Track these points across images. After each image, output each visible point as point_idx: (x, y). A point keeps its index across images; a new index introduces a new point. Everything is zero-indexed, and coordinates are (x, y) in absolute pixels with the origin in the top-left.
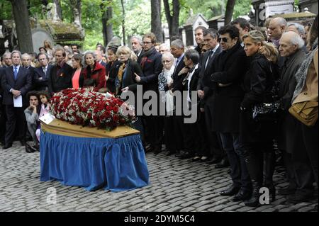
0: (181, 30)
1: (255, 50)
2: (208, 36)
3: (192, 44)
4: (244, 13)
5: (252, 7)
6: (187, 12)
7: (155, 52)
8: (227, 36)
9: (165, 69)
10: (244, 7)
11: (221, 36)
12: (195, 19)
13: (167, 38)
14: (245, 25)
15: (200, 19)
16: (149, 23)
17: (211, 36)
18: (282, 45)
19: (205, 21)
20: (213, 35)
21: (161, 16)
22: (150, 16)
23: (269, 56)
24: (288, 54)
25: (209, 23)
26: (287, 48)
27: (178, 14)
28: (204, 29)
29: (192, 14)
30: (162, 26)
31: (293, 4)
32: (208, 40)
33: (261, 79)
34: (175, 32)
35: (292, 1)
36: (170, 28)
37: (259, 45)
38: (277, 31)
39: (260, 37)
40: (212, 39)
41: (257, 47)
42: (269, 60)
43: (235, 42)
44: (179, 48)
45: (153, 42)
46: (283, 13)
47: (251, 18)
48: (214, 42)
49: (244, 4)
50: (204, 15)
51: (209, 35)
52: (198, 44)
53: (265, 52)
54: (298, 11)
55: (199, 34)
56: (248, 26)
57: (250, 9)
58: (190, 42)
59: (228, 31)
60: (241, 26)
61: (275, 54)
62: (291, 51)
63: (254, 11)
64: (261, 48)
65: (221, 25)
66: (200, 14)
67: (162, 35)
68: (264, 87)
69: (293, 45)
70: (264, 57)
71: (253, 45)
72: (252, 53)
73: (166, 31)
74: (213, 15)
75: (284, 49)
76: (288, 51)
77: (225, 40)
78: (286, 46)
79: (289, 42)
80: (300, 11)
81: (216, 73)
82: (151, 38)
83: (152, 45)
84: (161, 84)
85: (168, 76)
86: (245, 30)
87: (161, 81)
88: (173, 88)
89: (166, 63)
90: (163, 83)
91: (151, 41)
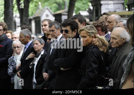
0: (30, 20)
1: (90, 41)
2: (53, 28)
3: (40, 33)
4: (84, 9)
5: (90, 4)
6: (36, 6)
7: (6, 38)
8: (68, 28)
9: (15, 54)
10: (84, 4)
11: (63, 28)
12: (43, 11)
13: (19, 26)
14: (82, 20)
15: (47, 12)
16: (2, 12)
17: (55, 28)
18: (113, 38)
19: (51, 13)
20: (57, 26)
21: (13, 7)
22: (3, 7)
23: (101, 47)
24: (118, 45)
25: (55, 16)
26: (116, 40)
27: (28, 6)
28: (49, 21)
29: (40, 7)
30: (14, 15)
31: (123, 4)
32: (53, 31)
33: (94, 66)
34: (25, 21)
35: (123, 2)
36: (21, 18)
37: (93, 37)
38: (112, 25)
39: (94, 31)
40: (56, 30)
41: (91, 39)
42: (101, 50)
43: (75, 34)
44: (25, 36)
45: (4, 29)
46: (115, 11)
47: (89, 13)
48: (57, 33)
49: (84, 2)
50: (51, 9)
51: (53, 26)
52: (45, 34)
53: (97, 43)
54: (127, 10)
55: (45, 25)
56: (85, 21)
57: (89, 6)
58: (38, 31)
59: (69, 24)
60: (80, 21)
61: (106, 46)
62: (120, 43)
63: (91, 8)
64: (94, 39)
65: (64, 18)
66: (46, 7)
67: (13, 24)
68: (97, 73)
69: (122, 38)
70: (97, 47)
71: (88, 37)
72: (87, 43)
73: (18, 20)
74: (58, 9)
75: (115, 41)
76: (117, 43)
77: (67, 31)
78: (116, 39)
79: (118, 36)
80: (129, 10)
81: (59, 59)
82: (3, 26)
83: (4, 32)
84: (10, 67)
85: (18, 59)
86: (82, 25)
87: (11, 64)
88: (21, 71)
89: (17, 49)
90: (13, 66)
91: (3, 29)
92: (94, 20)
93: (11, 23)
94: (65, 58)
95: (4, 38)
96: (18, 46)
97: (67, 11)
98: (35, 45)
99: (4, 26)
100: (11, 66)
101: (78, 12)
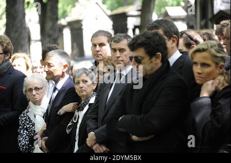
0: (61, 28)
7: (11, 70)
13: (36, 41)
19: (105, 12)
25: (113, 17)
28: (108, 37)
34: (51, 30)
37: (221, 67)
45: (6, 52)
56: (178, 33)
60: (166, 33)
82: (3, 45)
83: (5, 57)
84: (22, 132)
85: (37, 115)
86: (171, 41)
87: (23, 127)
88: (47, 138)
89: (34, 92)
90: (27, 130)
91: (3, 50)
92: (198, 26)
93: (21, 33)
94: (142, 115)
95: (5, 71)
96: (36, 86)
97: (140, 8)
98: (82, 84)
99: (5, 45)
100: (24, 130)
101: (163, 10)
